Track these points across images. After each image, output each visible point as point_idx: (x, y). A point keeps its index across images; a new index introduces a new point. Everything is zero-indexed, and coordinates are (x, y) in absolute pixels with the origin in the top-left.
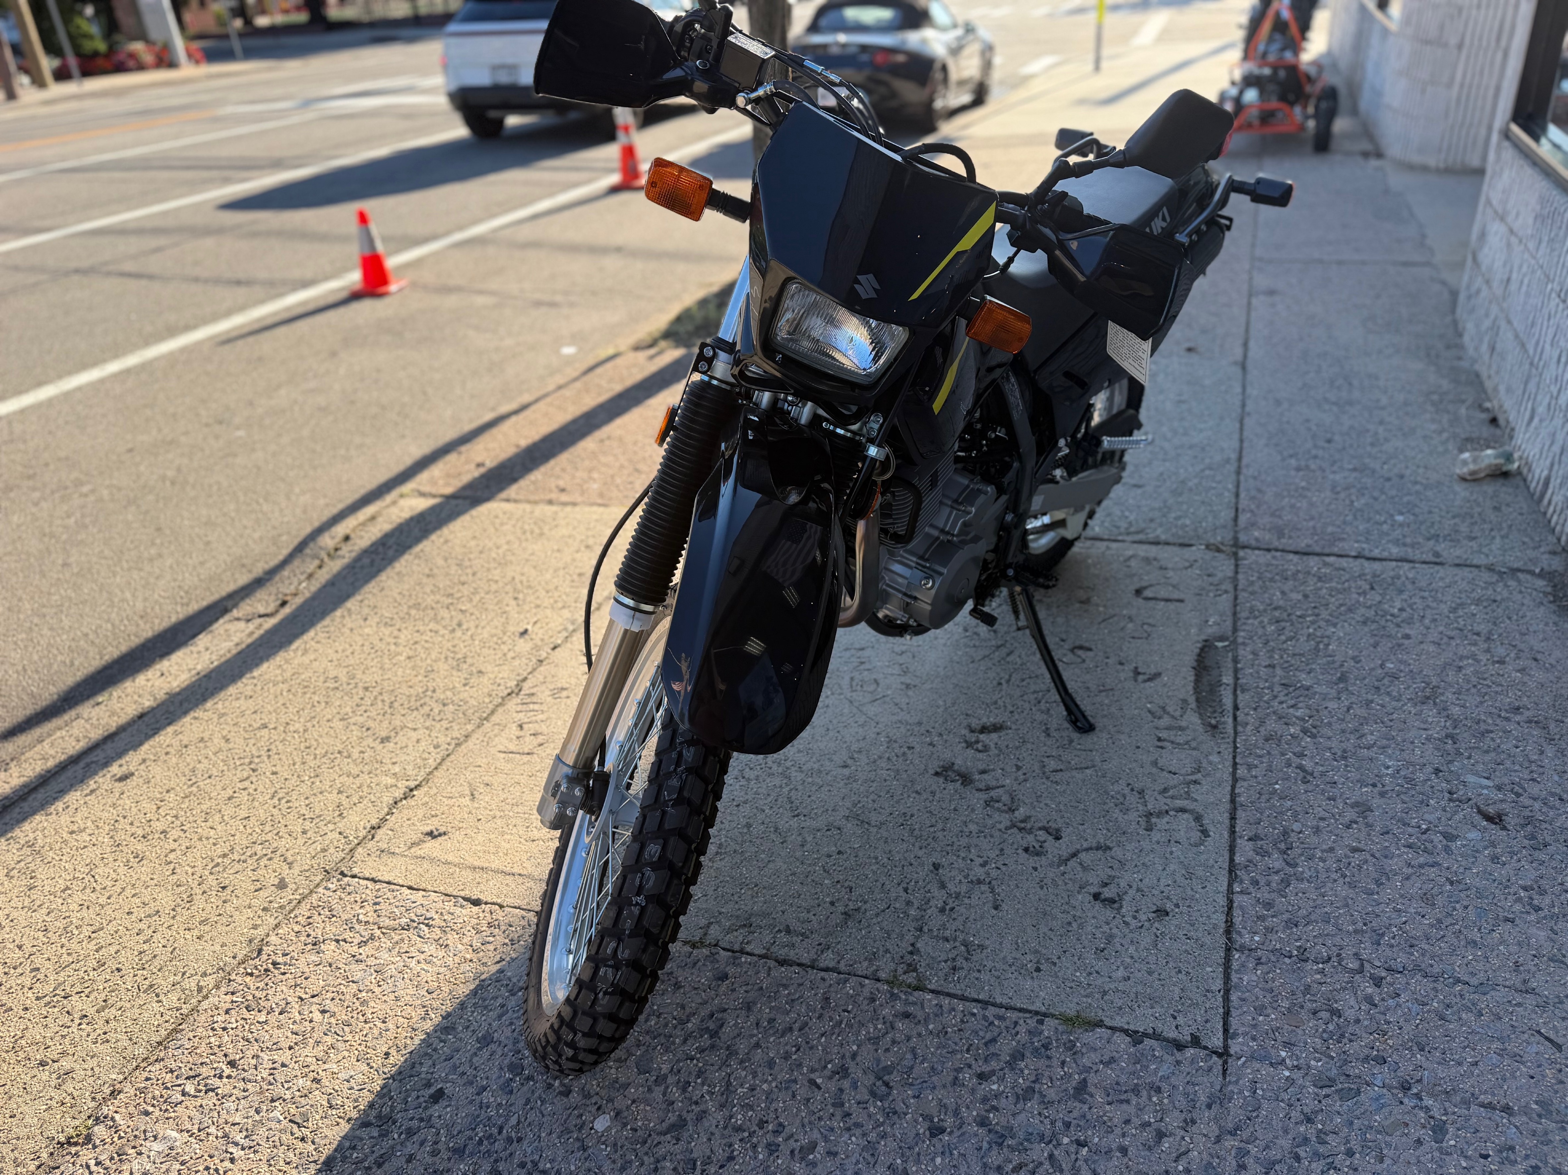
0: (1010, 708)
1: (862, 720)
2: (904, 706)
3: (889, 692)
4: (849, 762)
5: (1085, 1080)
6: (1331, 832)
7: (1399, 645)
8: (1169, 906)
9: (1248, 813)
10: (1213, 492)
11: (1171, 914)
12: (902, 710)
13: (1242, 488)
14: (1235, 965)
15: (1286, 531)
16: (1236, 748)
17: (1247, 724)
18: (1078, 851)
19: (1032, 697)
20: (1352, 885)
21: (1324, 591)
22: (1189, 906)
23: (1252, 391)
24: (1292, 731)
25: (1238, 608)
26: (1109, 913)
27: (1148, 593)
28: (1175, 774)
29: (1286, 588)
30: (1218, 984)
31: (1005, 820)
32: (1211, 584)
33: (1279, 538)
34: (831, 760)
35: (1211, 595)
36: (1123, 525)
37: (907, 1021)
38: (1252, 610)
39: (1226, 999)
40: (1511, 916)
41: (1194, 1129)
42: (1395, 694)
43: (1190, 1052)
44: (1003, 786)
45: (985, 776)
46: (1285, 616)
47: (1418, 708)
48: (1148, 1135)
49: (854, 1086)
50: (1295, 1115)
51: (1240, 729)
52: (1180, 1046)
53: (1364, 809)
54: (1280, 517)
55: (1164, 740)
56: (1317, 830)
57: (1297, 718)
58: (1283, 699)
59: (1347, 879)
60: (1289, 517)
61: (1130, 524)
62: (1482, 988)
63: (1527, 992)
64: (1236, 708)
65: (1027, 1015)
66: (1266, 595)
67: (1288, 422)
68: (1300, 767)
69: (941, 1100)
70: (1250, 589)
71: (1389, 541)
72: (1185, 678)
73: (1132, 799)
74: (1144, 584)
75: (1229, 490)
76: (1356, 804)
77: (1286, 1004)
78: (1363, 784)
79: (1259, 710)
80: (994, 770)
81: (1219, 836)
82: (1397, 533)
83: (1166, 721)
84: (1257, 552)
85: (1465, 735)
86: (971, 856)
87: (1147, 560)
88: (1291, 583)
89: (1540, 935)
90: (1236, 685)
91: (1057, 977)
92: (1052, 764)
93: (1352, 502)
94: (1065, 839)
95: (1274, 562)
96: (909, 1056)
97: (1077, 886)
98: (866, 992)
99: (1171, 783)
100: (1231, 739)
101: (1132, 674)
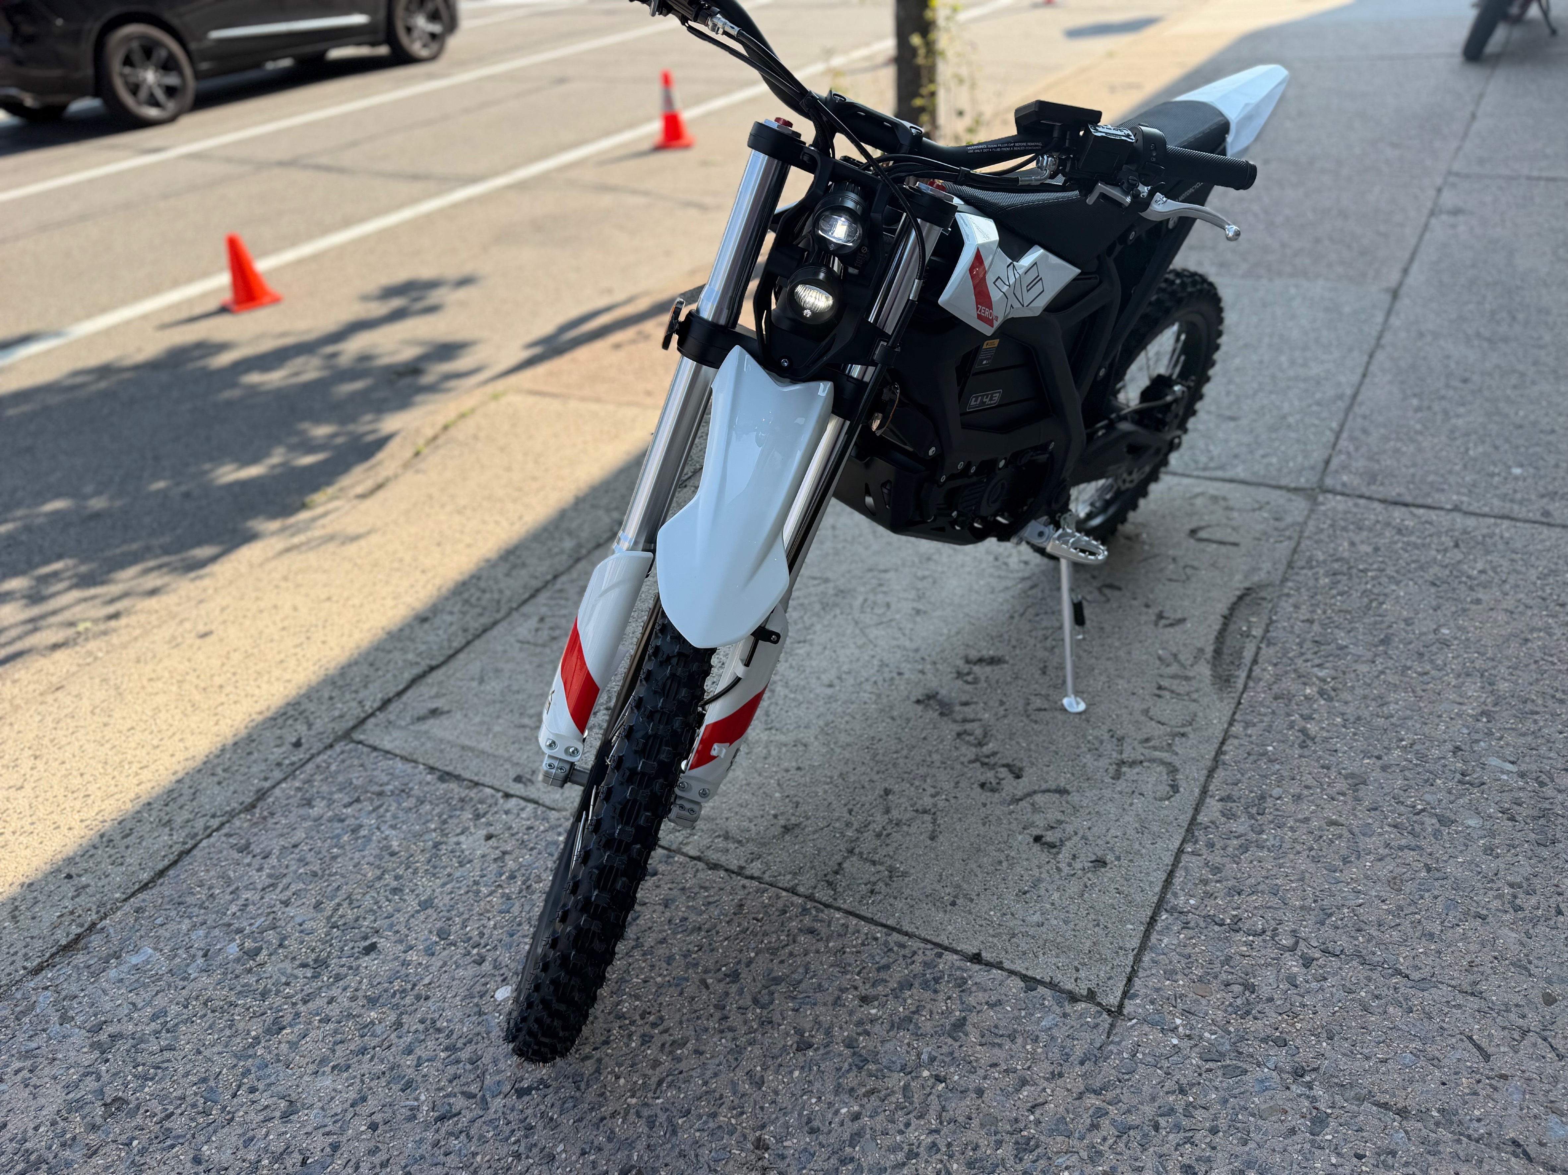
0: (1014, 642)
1: (860, 642)
2: (907, 632)
3: (898, 616)
4: (836, 682)
5: (965, 1018)
6: (1312, 802)
7: (1464, 610)
8: (1110, 858)
9: (1228, 773)
10: (1313, 429)
11: (1109, 866)
12: (904, 635)
13: (1347, 427)
14: (1159, 926)
15: (1379, 478)
16: (1239, 703)
17: (1260, 680)
18: (1035, 792)
19: (1040, 633)
20: (1315, 860)
21: (1400, 545)
22: (1131, 861)
23: (1395, 321)
24: (1308, 691)
25: (1296, 556)
26: (1044, 857)
27: (1202, 534)
28: (1163, 724)
29: (1357, 539)
30: (1135, 943)
31: (970, 752)
32: (1276, 529)
33: (1369, 484)
34: (818, 678)
35: (1272, 540)
36: (1203, 459)
37: (809, 936)
38: (1310, 560)
39: (1138, 959)
40: (1485, 912)
41: (1060, 1082)
42: (1439, 662)
43: (1081, 1006)
44: (980, 720)
45: (966, 709)
46: (1345, 568)
47: (1461, 680)
48: (1010, 1081)
49: (741, 992)
50: (1169, 1084)
51: (1251, 684)
52: (1073, 998)
53: (1358, 781)
54: (1378, 461)
55: (1165, 689)
56: (1298, 798)
57: (1319, 678)
58: (1309, 656)
59: (1313, 853)
60: (1389, 462)
61: (1211, 459)
62: (1423, 984)
63: (1472, 994)
64: (1255, 661)
65: (929, 946)
66: (1332, 545)
67: (1425, 358)
68: (1303, 731)
69: (818, 1016)
70: (1316, 537)
71: (1496, 496)
72: (1210, 626)
73: (1109, 747)
74: (1203, 524)
75: (1331, 430)
76: (1352, 775)
77: (1199, 972)
78: (1366, 754)
79: (1279, 666)
80: (976, 703)
81: (1189, 791)
82: (1507, 488)
83: (1174, 669)
84: (1339, 498)
85: (1504, 714)
86: (925, 786)
87: (1215, 499)
88: (1365, 534)
89: (1509, 937)
90: (1263, 638)
91: (971, 913)
92: (1038, 702)
93: (1467, 450)
94: (1024, 780)
95: (1354, 510)
96: (801, 970)
97: (1021, 826)
98: (780, 904)
99: (1156, 733)
100: (1238, 694)
101: (1153, 618)
